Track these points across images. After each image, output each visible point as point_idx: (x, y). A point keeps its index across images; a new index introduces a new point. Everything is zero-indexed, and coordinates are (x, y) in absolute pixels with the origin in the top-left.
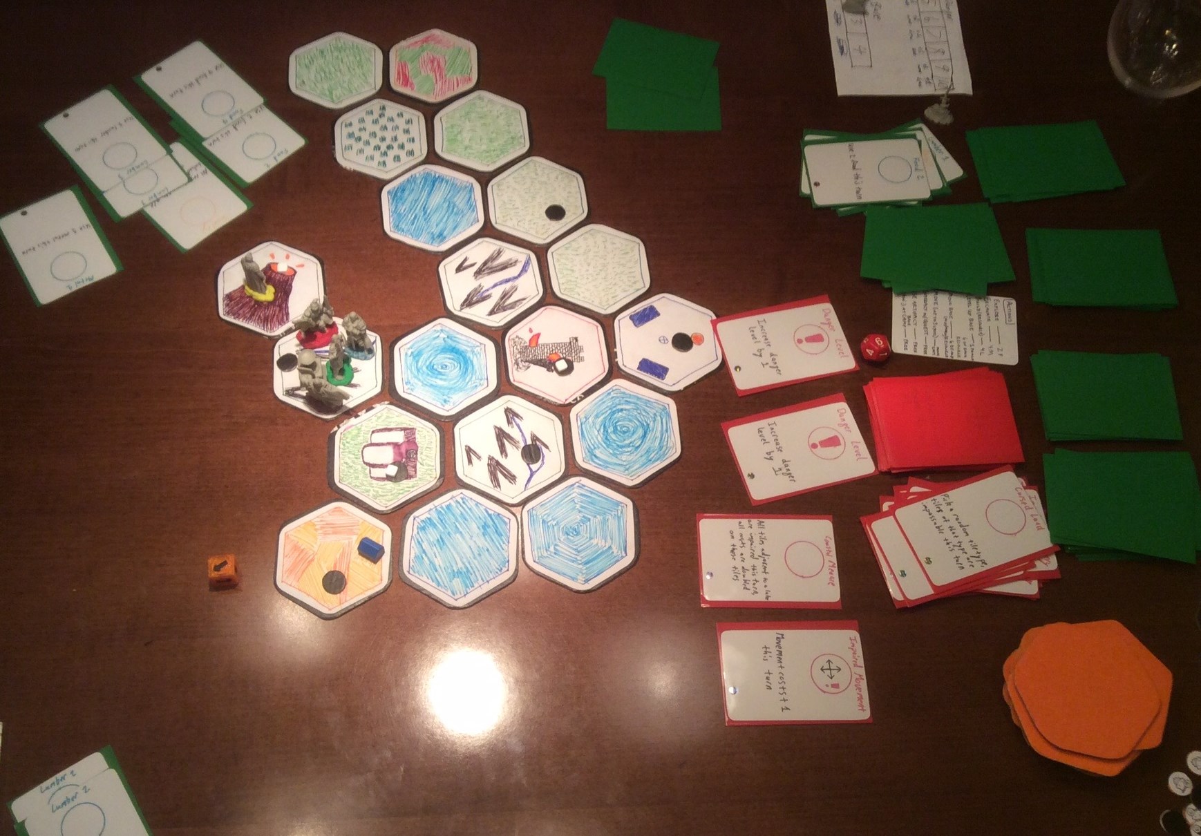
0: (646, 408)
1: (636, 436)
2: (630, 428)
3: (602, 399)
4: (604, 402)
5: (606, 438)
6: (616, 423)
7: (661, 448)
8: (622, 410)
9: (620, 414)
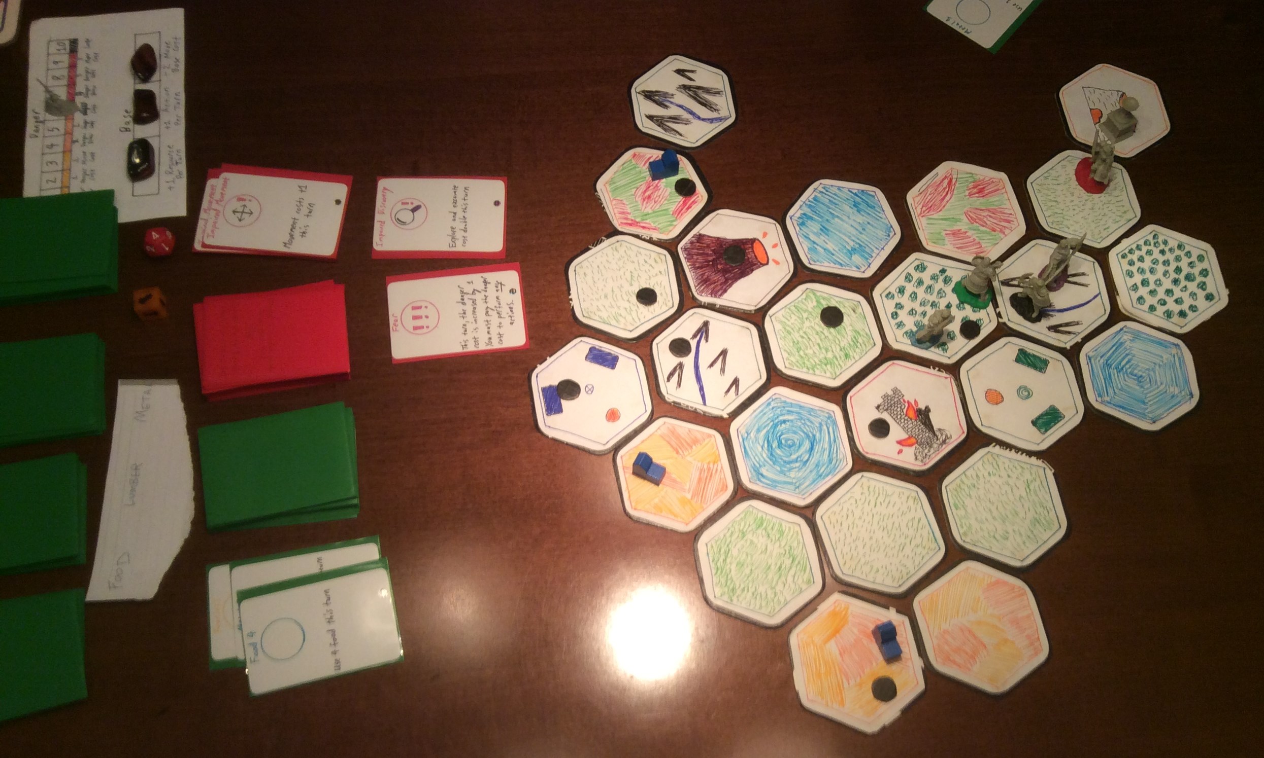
0: (809, 416)
1: (802, 450)
2: (796, 441)
3: (762, 411)
4: (765, 414)
5: (772, 454)
6: (780, 436)
7: (830, 461)
8: (784, 422)
9: (783, 426)
